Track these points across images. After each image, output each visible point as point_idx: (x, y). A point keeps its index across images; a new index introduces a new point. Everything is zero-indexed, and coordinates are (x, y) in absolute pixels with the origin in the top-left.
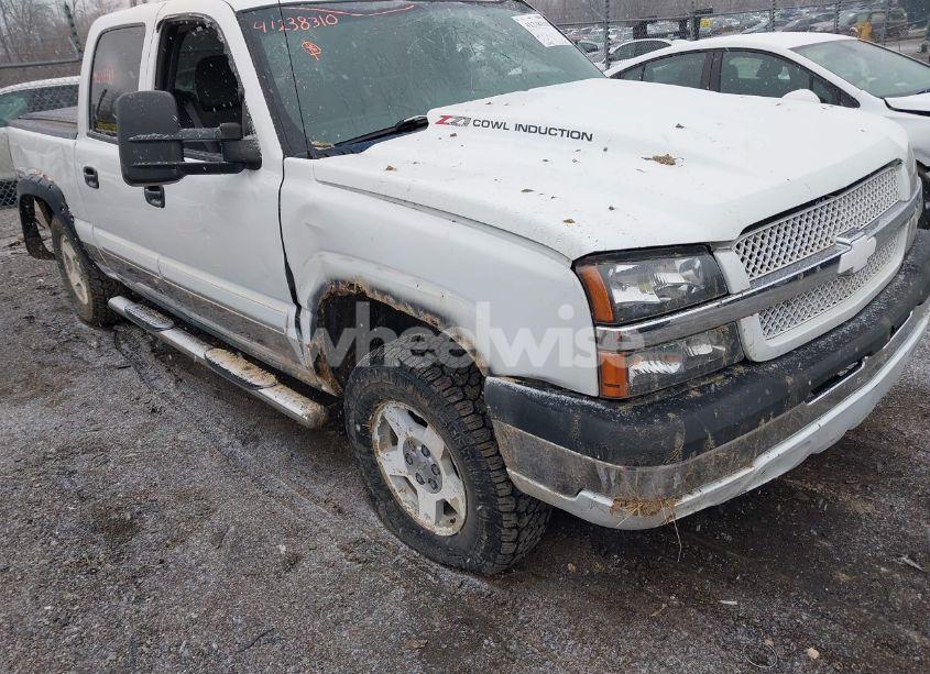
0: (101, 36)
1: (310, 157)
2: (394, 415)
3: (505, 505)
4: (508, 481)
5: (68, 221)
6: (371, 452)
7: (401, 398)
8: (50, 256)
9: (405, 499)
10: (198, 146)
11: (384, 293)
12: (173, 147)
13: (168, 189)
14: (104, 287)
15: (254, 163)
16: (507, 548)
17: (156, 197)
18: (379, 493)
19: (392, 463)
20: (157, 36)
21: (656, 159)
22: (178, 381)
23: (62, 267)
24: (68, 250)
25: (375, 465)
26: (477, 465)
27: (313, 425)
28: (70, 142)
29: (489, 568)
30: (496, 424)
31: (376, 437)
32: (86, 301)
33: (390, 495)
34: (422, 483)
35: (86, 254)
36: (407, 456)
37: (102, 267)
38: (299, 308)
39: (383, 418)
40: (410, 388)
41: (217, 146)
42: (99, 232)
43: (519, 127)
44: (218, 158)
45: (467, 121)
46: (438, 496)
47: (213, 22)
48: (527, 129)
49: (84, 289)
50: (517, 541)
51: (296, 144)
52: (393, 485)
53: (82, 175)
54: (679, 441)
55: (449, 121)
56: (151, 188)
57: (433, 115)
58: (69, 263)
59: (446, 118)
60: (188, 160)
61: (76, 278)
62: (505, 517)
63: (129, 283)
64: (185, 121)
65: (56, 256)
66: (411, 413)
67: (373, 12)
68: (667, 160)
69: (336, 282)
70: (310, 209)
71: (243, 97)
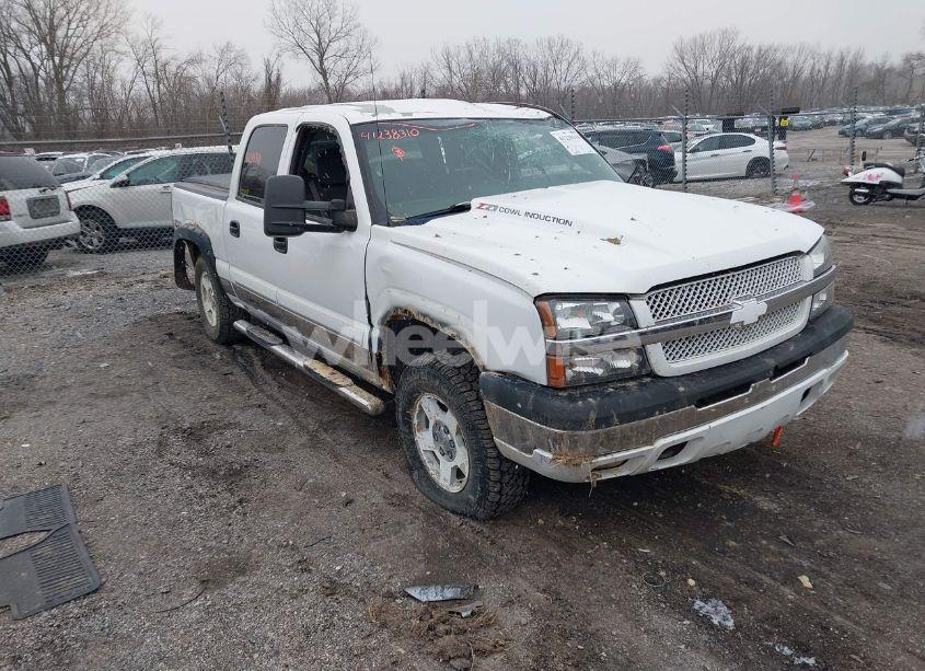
0: (255, 129)
1: (388, 225)
2: (428, 404)
3: (492, 464)
4: (495, 447)
5: (211, 261)
6: (411, 433)
7: (432, 390)
8: (190, 287)
9: (431, 468)
10: (317, 213)
11: (425, 316)
12: (300, 213)
13: (291, 240)
14: (229, 312)
15: (352, 227)
16: (493, 497)
17: (281, 246)
18: (414, 465)
19: (425, 441)
20: (295, 135)
21: (610, 240)
22: (281, 386)
23: (199, 297)
24: (206, 284)
25: (413, 443)
26: (476, 434)
27: (374, 414)
28: (223, 203)
29: (481, 513)
30: (486, 402)
31: (415, 421)
32: (214, 324)
33: (422, 466)
34: (443, 455)
35: (221, 287)
36: (434, 435)
37: (230, 296)
38: (372, 326)
39: (420, 406)
40: (437, 382)
41: (330, 213)
42: (233, 269)
43: (527, 214)
44: (328, 222)
45: (496, 207)
46: (453, 464)
47: (335, 130)
48: (532, 215)
49: (214, 313)
50: (500, 492)
51: (380, 217)
52: (424, 457)
53: (228, 227)
54: (593, 416)
55: (484, 207)
56: (278, 239)
57: (475, 202)
58: (205, 294)
59: (483, 205)
60: (308, 222)
61: (208, 305)
62: (492, 473)
63: (251, 309)
64: (309, 196)
65: (195, 287)
66: (439, 403)
67: (444, 127)
68: (616, 241)
69: (396, 309)
70: (385, 259)
71: (349, 182)
